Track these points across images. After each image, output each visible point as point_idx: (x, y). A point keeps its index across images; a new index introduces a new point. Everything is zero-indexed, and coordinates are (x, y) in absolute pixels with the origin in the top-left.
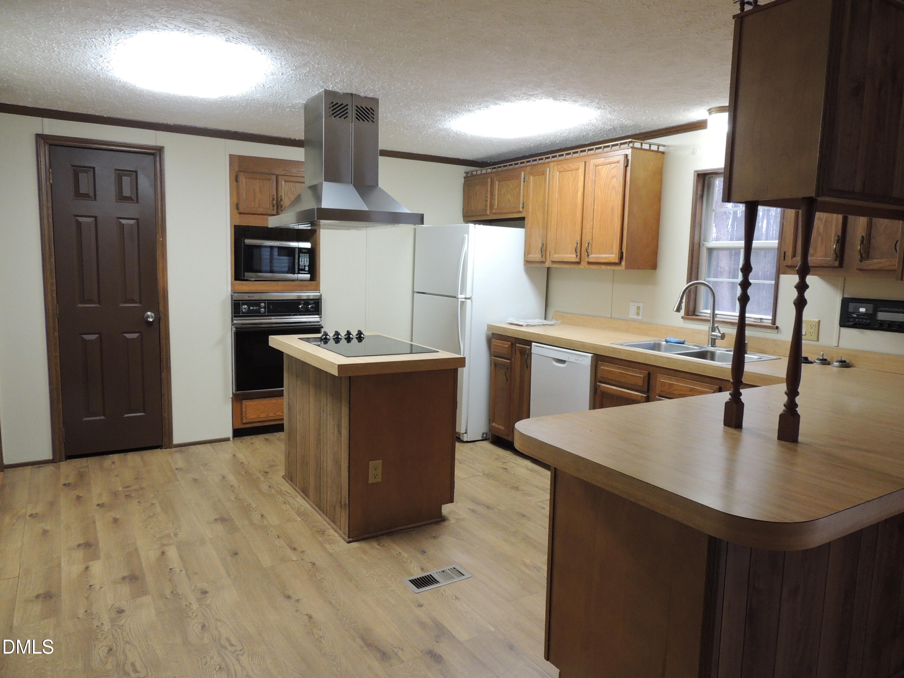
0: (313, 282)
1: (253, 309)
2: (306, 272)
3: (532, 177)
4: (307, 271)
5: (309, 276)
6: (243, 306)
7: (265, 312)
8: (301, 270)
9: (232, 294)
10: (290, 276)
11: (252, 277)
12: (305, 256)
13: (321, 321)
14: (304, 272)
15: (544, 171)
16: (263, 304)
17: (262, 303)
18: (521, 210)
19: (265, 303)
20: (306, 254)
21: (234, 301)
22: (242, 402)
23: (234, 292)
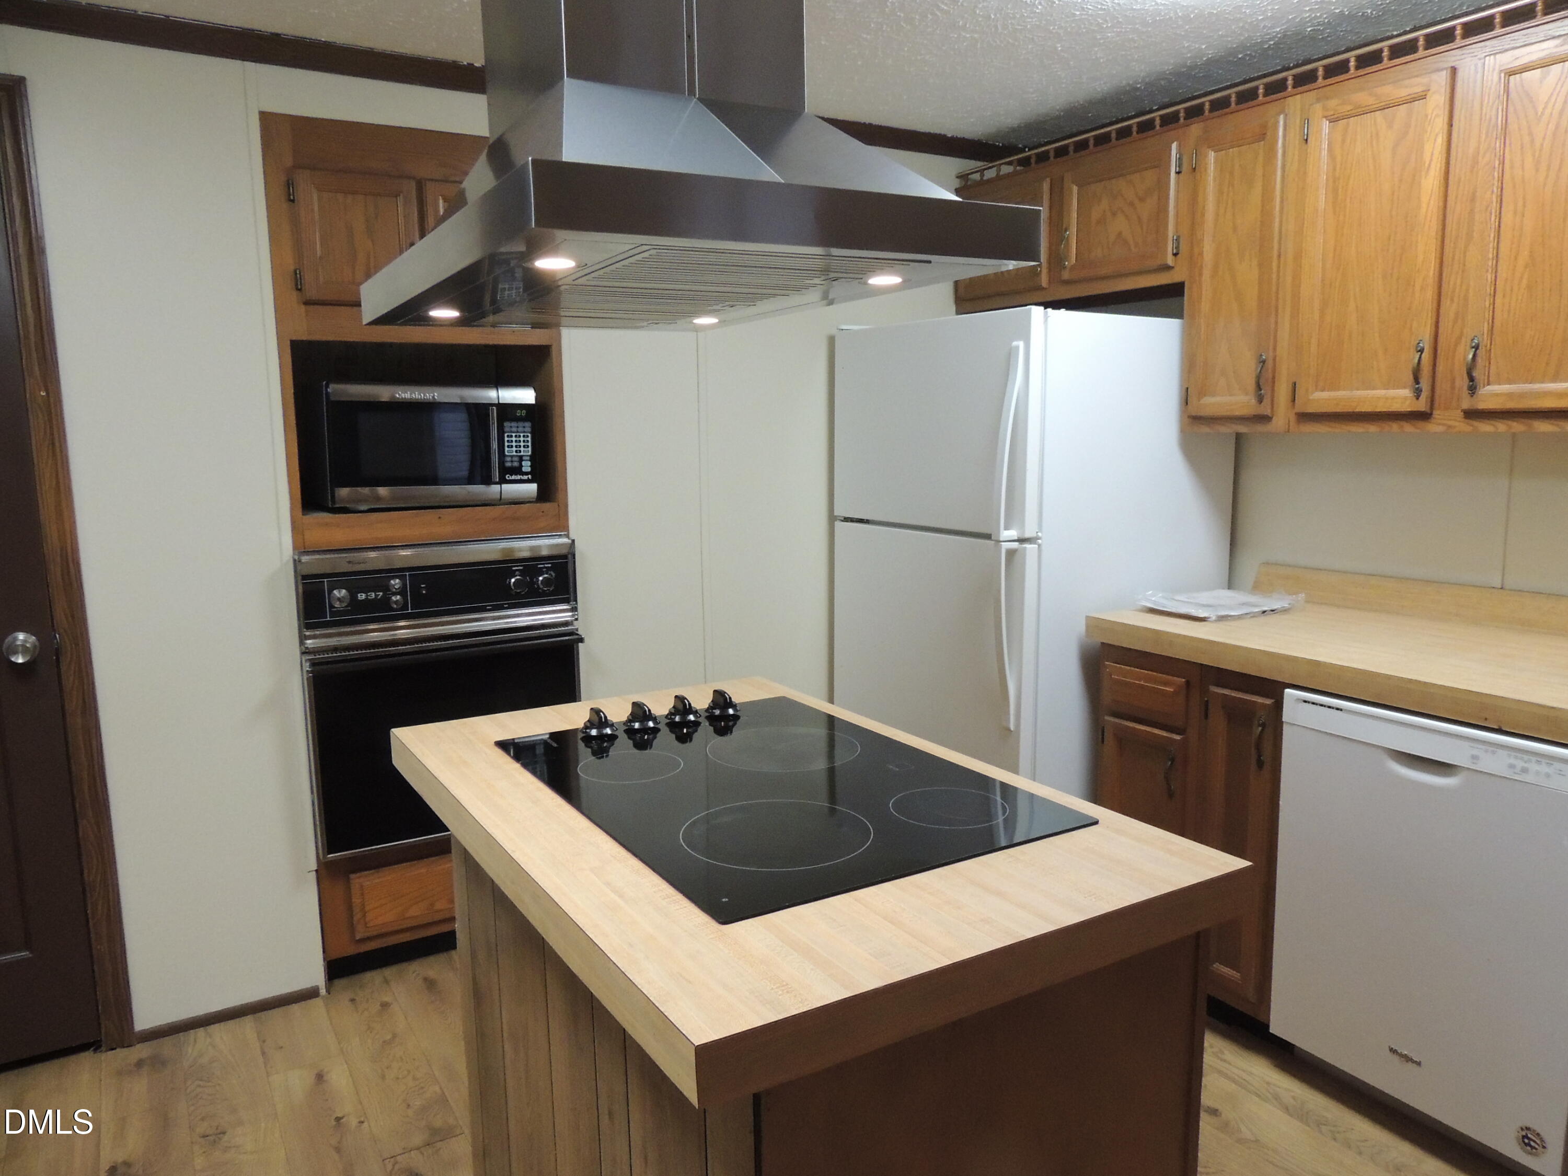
0: (546, 506)
1: (366, 599)
2: (525, 477)
3: (1212, 155)
4: (527, 474)
5: (533, 487)
6: (336, 592)
7: (405, 607)
8: (509, 472)
9: (296, 557)
10: (478, 490)
11: (359, 501)
12: (520, 429)
13: (577, 619)
14: (519, 477)
15: (1264, 127)
16: (396, 583)
17: (394, 578)
18: (1170, 260)
19: (402, 578)
20: (521, 424)
21: (304, 577)
22: (348, 881)
23: (301, 548)
